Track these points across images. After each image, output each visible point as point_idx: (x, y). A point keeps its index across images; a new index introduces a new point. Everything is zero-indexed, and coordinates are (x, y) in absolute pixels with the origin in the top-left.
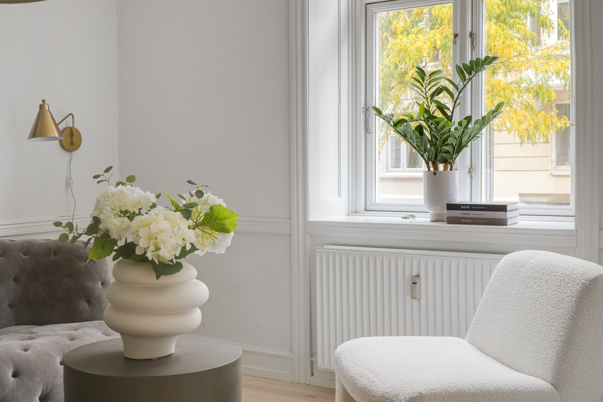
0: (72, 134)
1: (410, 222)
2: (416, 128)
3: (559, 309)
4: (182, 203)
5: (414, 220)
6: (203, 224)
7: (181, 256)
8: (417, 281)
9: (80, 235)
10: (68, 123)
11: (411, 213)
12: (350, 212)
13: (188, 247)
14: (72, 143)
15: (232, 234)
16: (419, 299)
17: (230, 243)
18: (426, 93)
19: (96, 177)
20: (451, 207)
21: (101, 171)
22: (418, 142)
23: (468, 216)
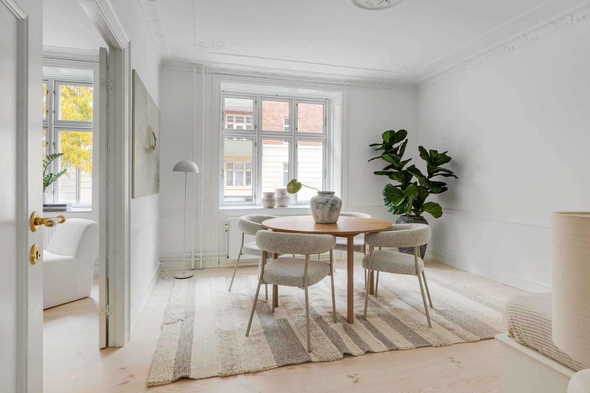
20: (45, 205)
23: (50, 209)
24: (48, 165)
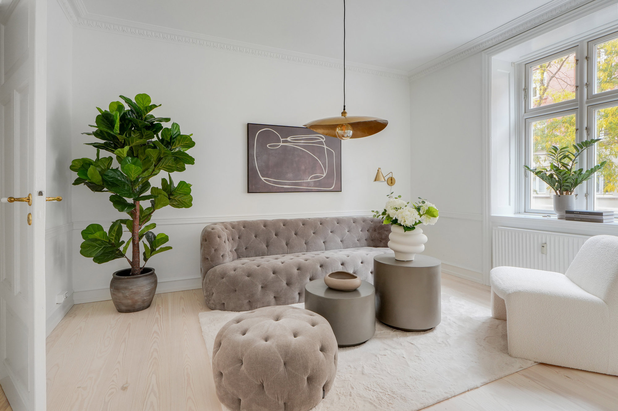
0: (392, 180)
1: (547, 219)
2: (549, 176)
3: (612, 264)
4: (417, 206)
5: (550, 218)
6: (425, 213)
7: (415, 225)
8: (545, 245)
9: (380, 215)
10: (390, 175)
11: (548, 214)
12: (516, 212)
13: (417, 222)
14: (392, 183)
15: (438, 218)
16: (546, 254)
17: (436, 221)
18: (557, 158)
19: (387, 196)
20: (568, 212)
21: (389, 194)
22: (550, 181)
23: (578, 217)
24: (576, 158)
